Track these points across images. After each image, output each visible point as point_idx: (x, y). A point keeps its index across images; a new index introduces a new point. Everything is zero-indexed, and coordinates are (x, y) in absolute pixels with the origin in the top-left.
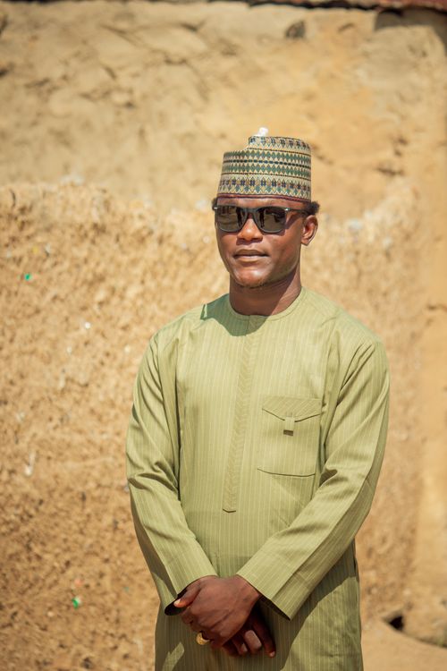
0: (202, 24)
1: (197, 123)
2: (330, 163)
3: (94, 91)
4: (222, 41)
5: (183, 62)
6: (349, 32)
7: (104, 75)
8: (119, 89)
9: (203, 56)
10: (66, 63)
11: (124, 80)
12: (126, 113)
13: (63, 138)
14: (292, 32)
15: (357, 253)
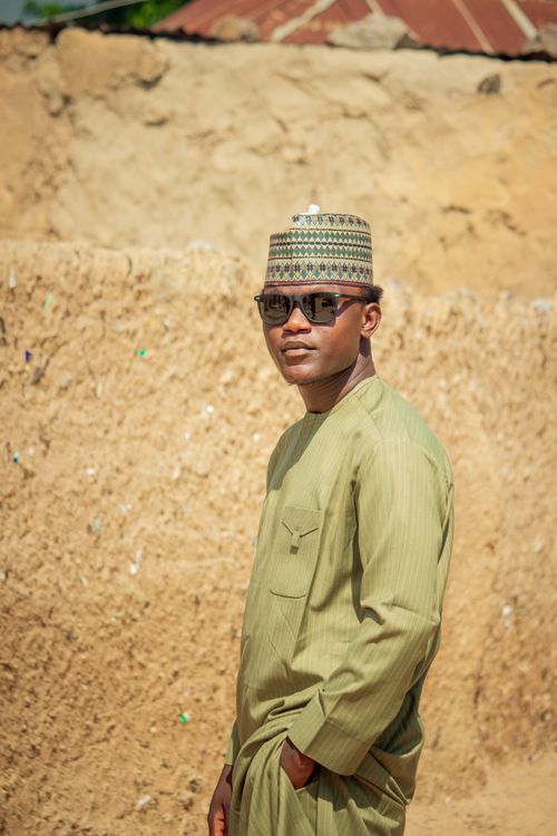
0: (386, 74)
1: (376, 184)
2: (523, 234)
3: (263, 145)
4: (407, 93)
5: (363, 116)
6: (549, 88)
7: (274, 128)
8: (291, 144)
9: (385, 110)
10: (233, 113)
11: (297, 134)
12: (297, 170)
13: (226, 196)
14: (486, 87)
15: (543, 337)
